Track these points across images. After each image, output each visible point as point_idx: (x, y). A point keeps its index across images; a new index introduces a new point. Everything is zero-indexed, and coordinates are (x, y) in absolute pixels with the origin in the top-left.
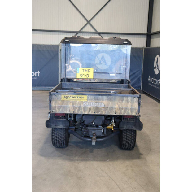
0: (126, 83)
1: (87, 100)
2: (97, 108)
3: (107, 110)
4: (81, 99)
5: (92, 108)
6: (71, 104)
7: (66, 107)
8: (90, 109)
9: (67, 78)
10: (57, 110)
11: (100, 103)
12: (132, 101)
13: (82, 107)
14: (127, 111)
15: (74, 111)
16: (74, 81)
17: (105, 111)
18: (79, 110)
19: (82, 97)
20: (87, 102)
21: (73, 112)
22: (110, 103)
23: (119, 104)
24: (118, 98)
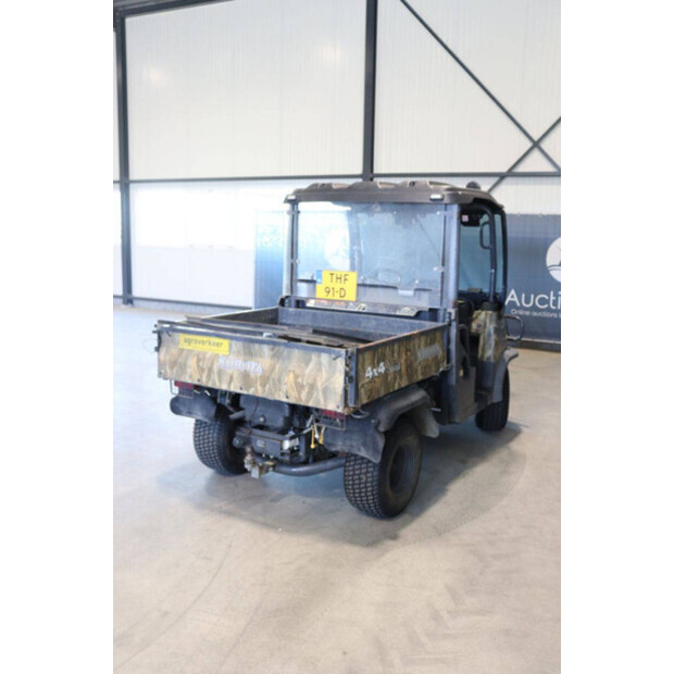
1: (227, 353)
2: (246, 376)
3: (268, 385)
4: (216, 348)
5: (235, 376)
6: (195, 359)
7: (185, 364)
8: (231, 378)
12: (330, 365)
13: (216, 370)
14: (315, 395)
15: (199, 378)
16: (308, 305)
17: (263, 386)
18: (209, 377)
19: (218, 344)
20: (227, 357)
22: (277, 366)
23: (298, 372)
24: (297, 354)
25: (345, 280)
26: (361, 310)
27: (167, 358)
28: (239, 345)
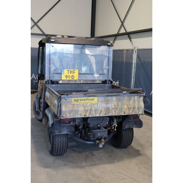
1: (97, 102)
2: (108, 109)
3: (117, 111)
4: (91, 101)
6: (82, 107)
7: (78, 110)
8: (101, 111)
9: (51, 80)
10: (68, 114)
11: (110, 104)
12: (138, 100)
13: (94, 110)
14: (135, 110)
15: (85, 114)
17: (115, 111)
18: (90, 113)
19: (92, 99)
20: (97, 104)
21: (85, 116)
22: (119, 103)
23: (128, 104)
24: (126, 98)
25: (74, 72)
26: (81, 83)
27: (67, 110)
28: (103, 98)
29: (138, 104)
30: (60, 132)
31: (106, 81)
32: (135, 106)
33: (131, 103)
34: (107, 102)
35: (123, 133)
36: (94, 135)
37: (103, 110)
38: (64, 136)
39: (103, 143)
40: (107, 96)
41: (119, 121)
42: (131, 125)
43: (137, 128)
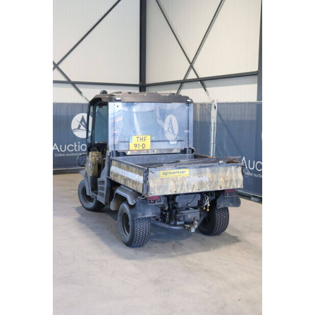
0: (189, 153)
1: (189, 175)
2: (201, 183)
3: (212, 185)
4: (182, 174)
6: (172, 182)
7: (167, 186)
8: (194, 186)
9: (117, 151)
10: (156, 191)
11: (204, 177)
12: (235, 171)
13: (185, 184)
14: (233, 183)
15: (176, 190)
16: (128, 154)
17: (210, 186)
18: (181, 189)
19: (183, 172)
20: (189, 177)
21: (176, 192)
22: (214, 176)
23: (224, 176)
24: (221, 168)
25: (145, 139)
26: (155, 153)
27: (156, 185)
28: (195, 170)
29: (236, 176)
30: (143, 215)
31: (185, 149)
32: (232, 178)
33: (227, 175)
34: (200, 175)
35: (217, 214)
36: (184, 216)
37: (196, 184)
38: (147, 220)
39: (196, 226)
40: (200, 167)
41: (212, 199)
42: (226, 203)
43: (235, 207)
